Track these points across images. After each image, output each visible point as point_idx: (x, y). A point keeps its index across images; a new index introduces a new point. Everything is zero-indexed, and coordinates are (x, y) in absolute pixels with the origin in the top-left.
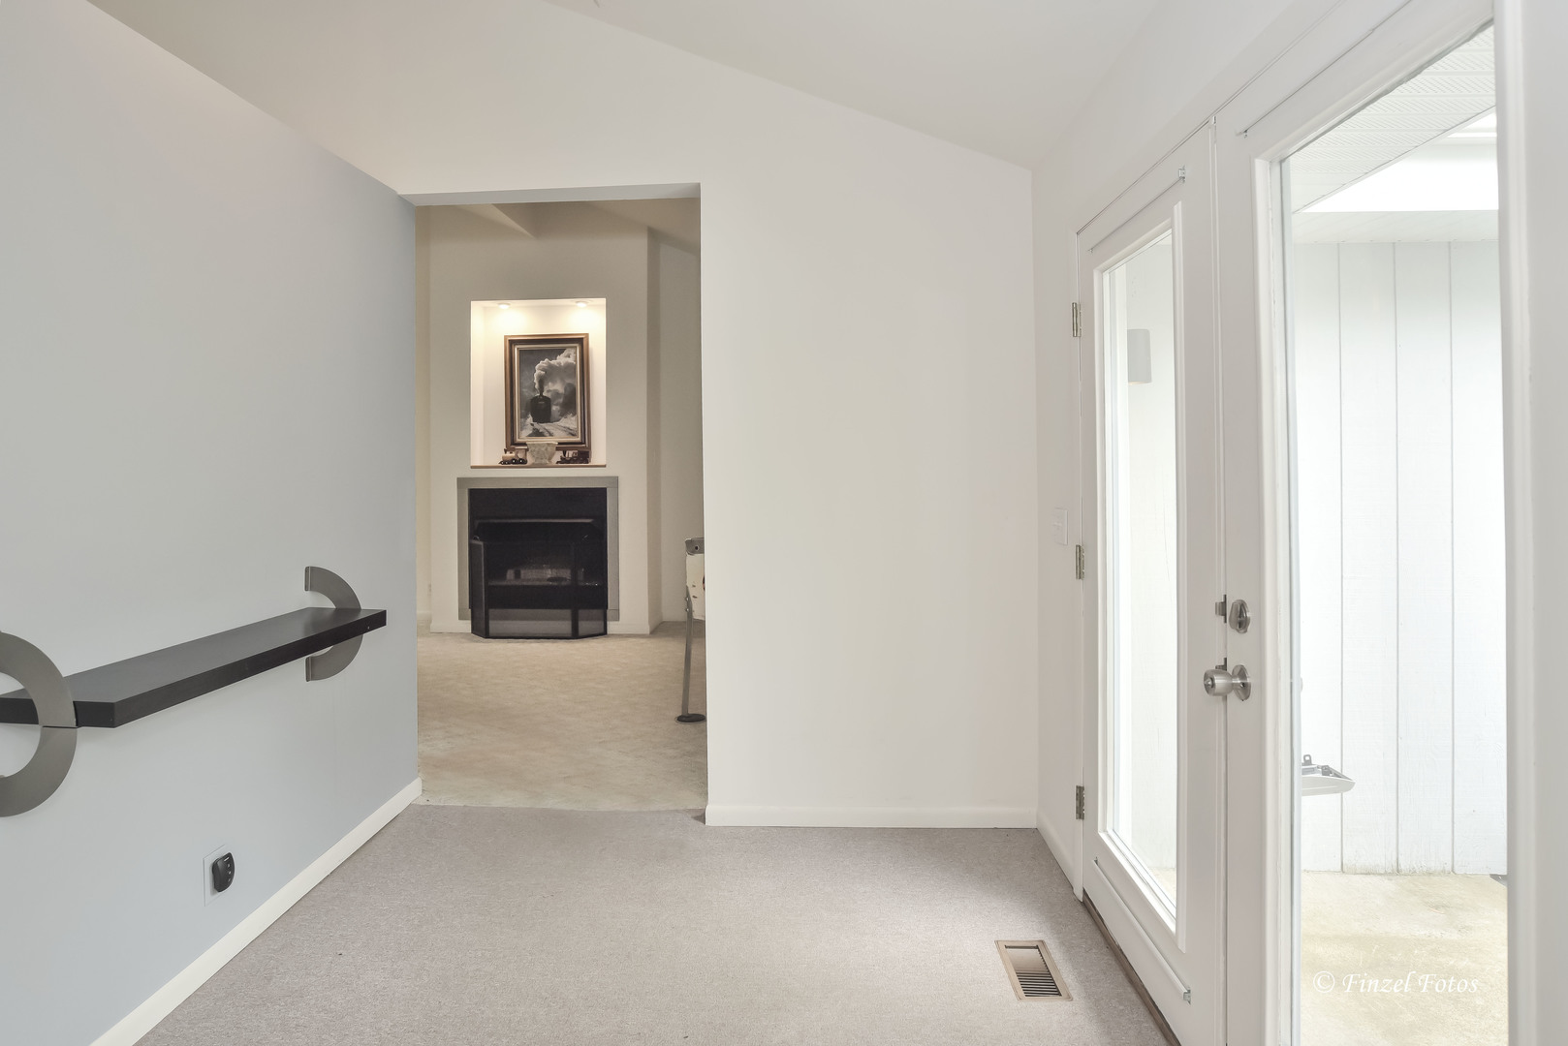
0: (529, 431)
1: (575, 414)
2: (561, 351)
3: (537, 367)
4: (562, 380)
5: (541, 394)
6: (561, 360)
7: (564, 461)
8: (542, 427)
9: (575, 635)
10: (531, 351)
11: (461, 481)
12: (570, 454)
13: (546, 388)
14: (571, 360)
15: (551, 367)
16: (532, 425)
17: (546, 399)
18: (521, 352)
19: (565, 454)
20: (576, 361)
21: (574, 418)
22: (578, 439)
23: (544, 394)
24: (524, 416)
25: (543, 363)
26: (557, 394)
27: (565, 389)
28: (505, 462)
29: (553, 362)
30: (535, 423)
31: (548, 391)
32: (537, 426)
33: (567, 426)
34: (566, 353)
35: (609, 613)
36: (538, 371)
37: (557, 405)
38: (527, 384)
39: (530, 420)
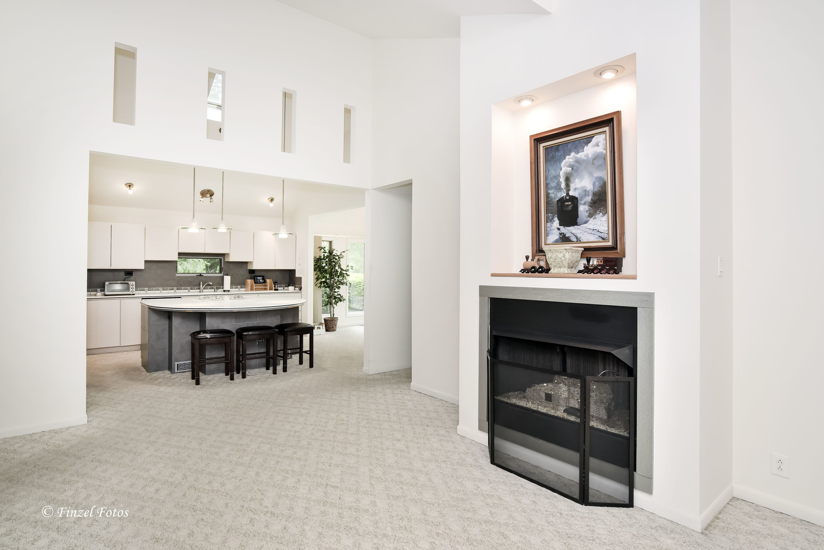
0: (554, 236)
1: (606, 213)
2: (589, 139)
3: (563, 163)
4: (591, 174)
5: (568, 194)
6: (589, 151)
7: (587, 270)
8: (569, 231)
9: (584, 497)
10: (557, 147)
11: (483, 290)
12: (594, 262)
13: (572, 186)
14: (600, 149)
15: (578, 161)
16: (559, 229)
17: (574, 200)
18: (547, 149)
19: (588, 261)
20: (606, 149)
21: (605, 218)
22: (610, 244)
23: (571, 193)
24: (549, 220)
25: (570, 159)
26: (586, 192)
27: (594, 185)
28: (526, 271)
29: (581, 155)
30: (562, 228)
31: (575, 189)
32: (564, 230)
33: (596, 227)
34: (594, 140)
35: (638, 477)
36: (565, 167)
37: (585, 204)
38: (553, 184)
39: (556, 223)
